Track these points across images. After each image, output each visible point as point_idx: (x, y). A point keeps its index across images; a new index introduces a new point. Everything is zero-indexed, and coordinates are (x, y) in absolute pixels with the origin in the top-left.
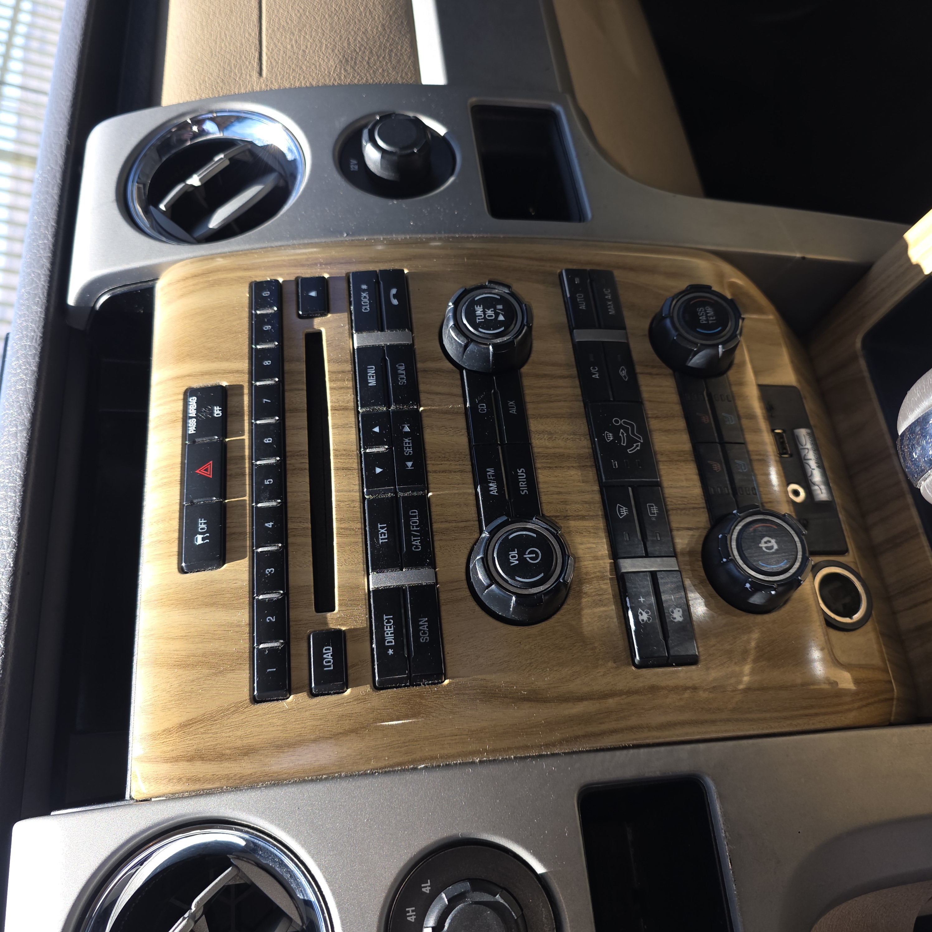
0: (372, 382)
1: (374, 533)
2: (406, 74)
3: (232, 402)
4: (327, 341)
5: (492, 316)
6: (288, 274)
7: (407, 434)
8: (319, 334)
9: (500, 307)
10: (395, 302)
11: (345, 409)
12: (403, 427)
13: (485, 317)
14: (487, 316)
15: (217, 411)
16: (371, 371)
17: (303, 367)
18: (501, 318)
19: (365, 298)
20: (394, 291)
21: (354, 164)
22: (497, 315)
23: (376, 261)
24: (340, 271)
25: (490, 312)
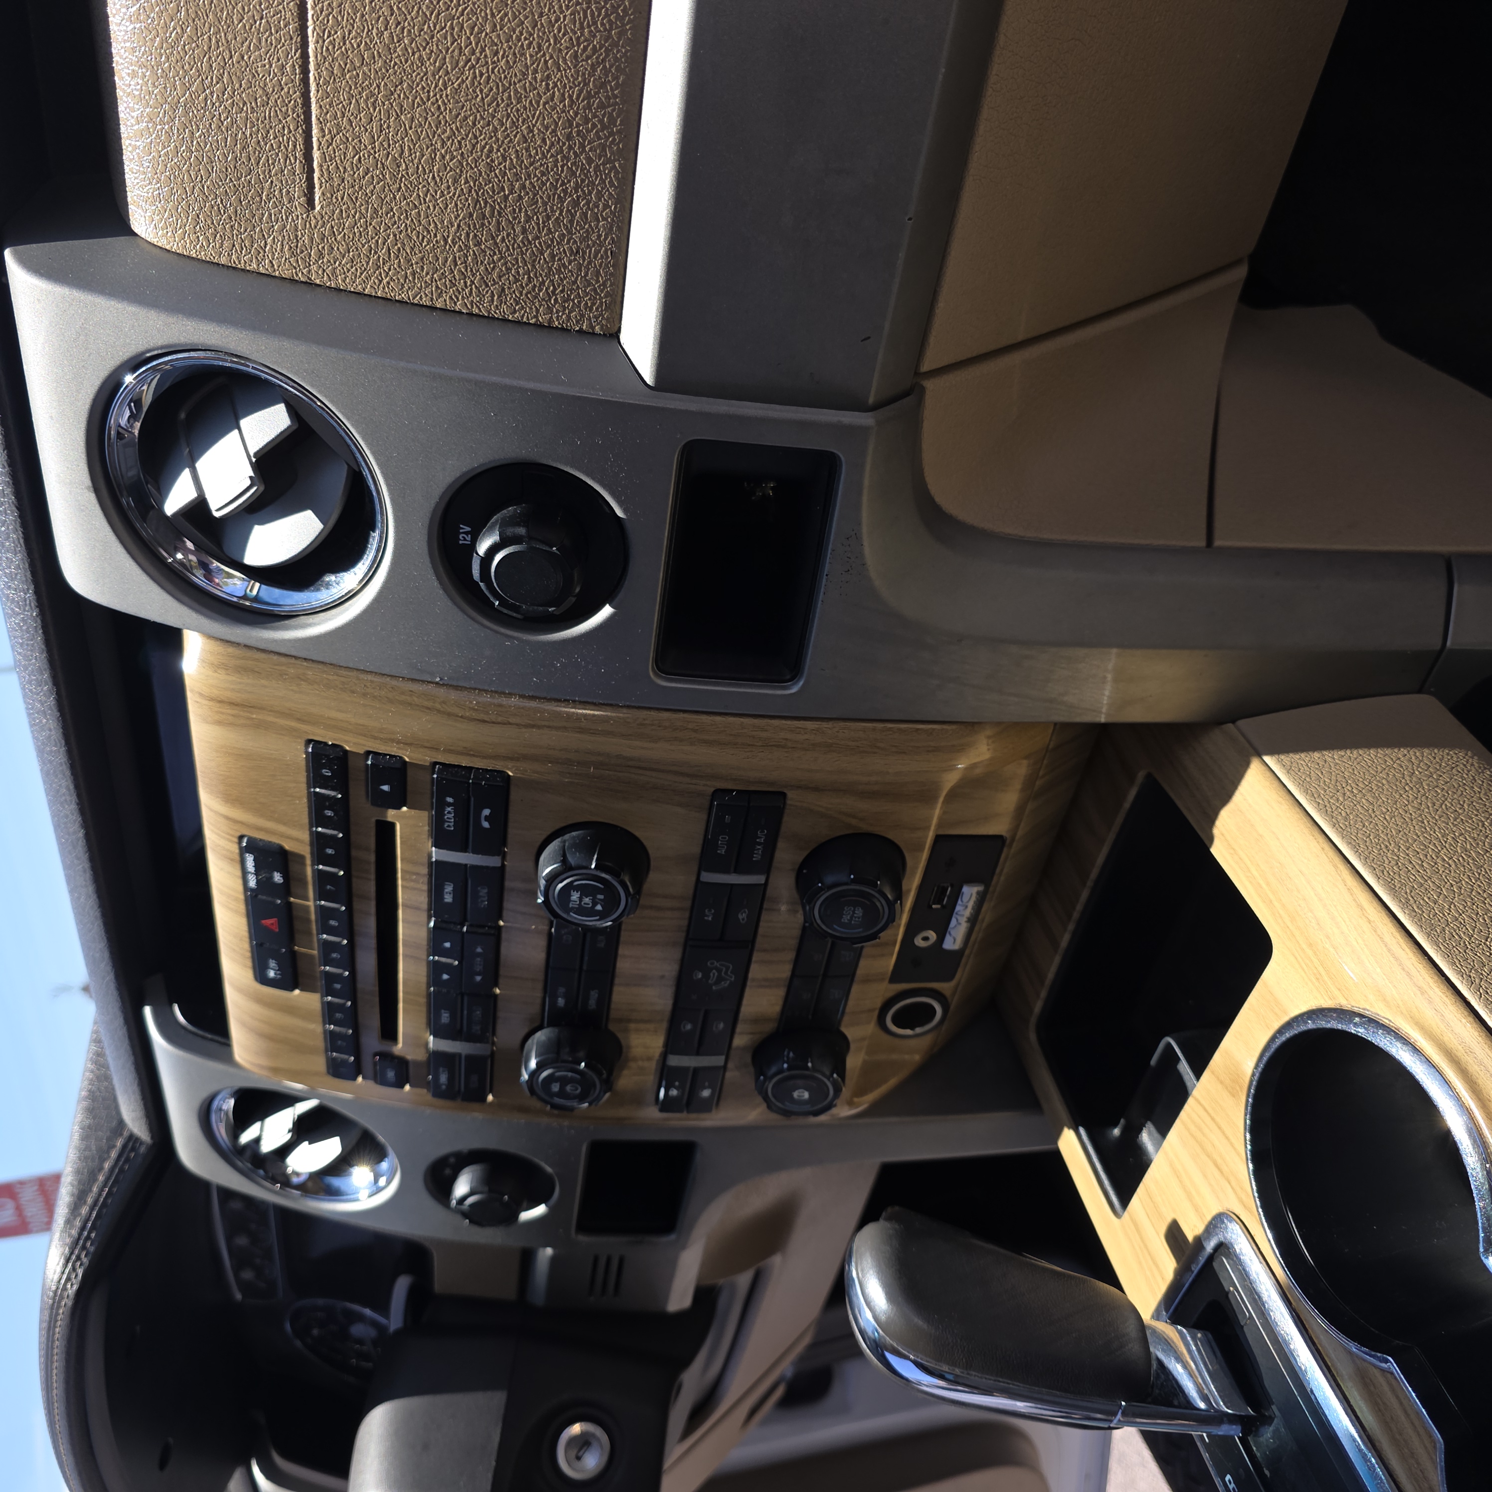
0: (448, 899)
1: (437, 1016)
2: (598, 274)
3: (294, 867)
4: (401, 838)
5: (588, 904)
6: (354, 744)
7: (479, 955)
8: (392, 826)
9: (601, 897)
10: (486, 825)
11: (417, 908)
12: (476, 948)
13: (580, 904)
14: (583, 903)
15: (278, 878)
16: (449, 888)
17: (372, 858)
18: (599, 907)
19: (449, 814)
20: (486, 812)
21: (466, 533)
22: (595, 904)
23: (472, 753)
24: (424, 758)
25: (587, 900)
